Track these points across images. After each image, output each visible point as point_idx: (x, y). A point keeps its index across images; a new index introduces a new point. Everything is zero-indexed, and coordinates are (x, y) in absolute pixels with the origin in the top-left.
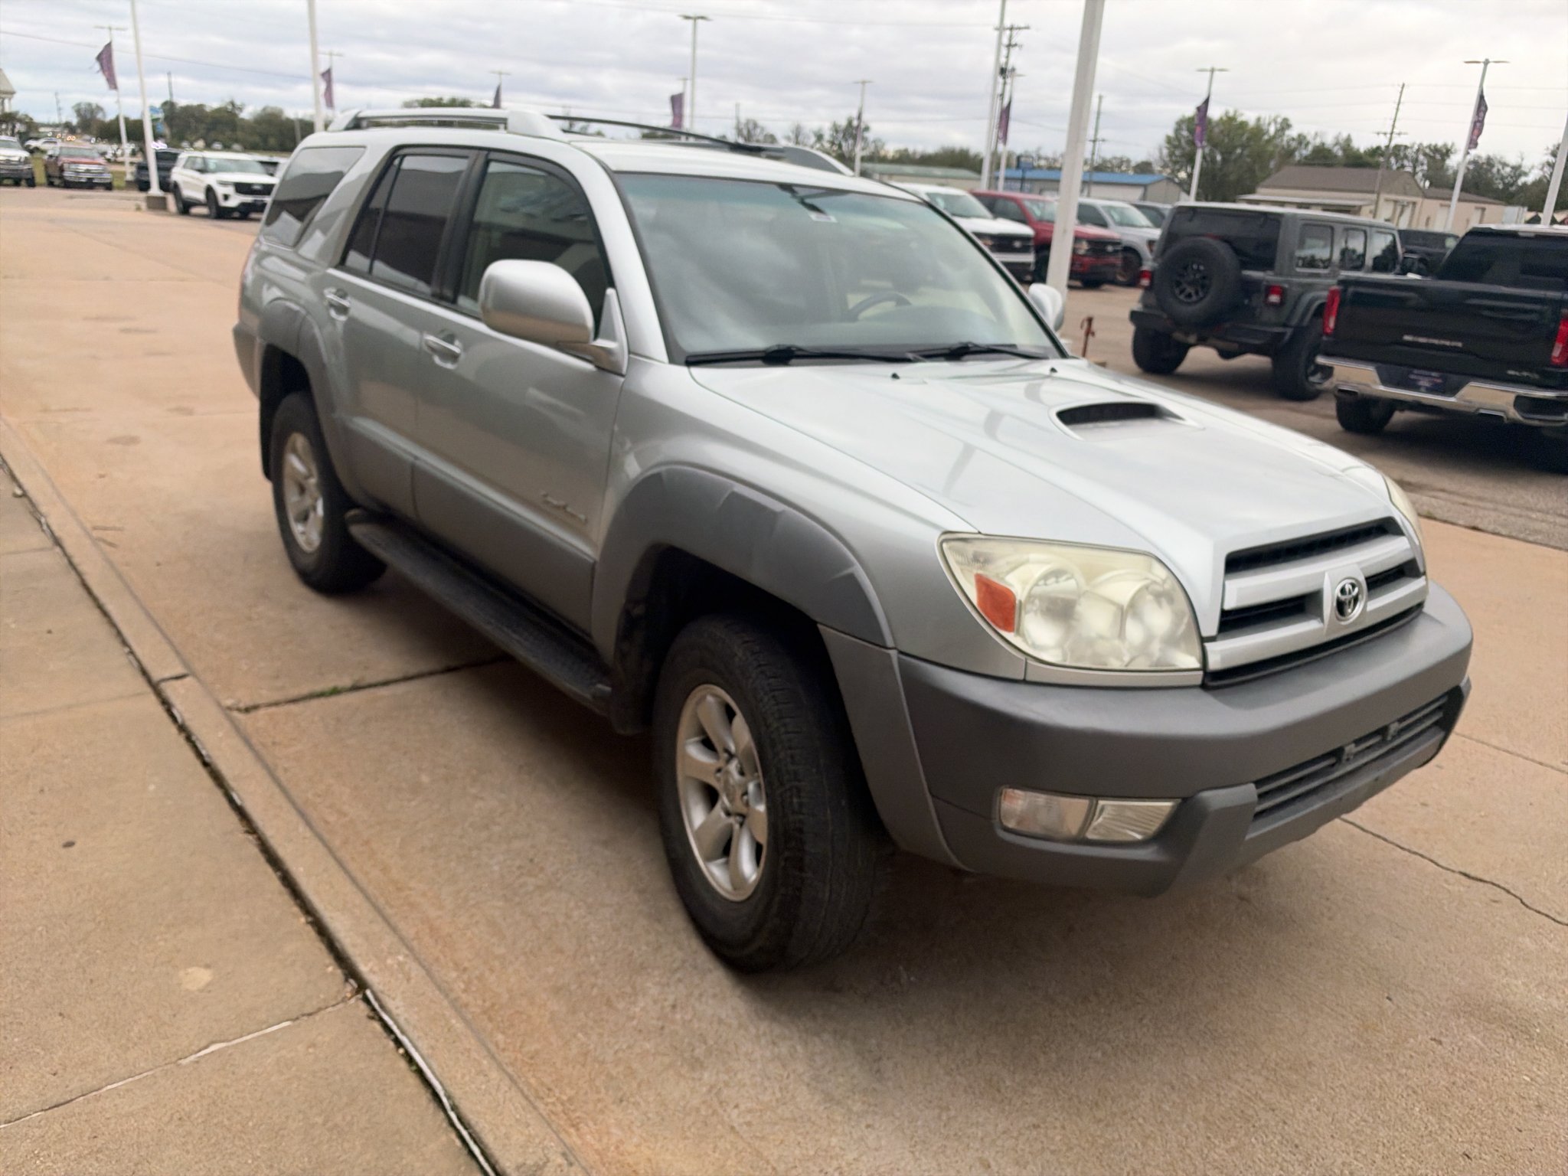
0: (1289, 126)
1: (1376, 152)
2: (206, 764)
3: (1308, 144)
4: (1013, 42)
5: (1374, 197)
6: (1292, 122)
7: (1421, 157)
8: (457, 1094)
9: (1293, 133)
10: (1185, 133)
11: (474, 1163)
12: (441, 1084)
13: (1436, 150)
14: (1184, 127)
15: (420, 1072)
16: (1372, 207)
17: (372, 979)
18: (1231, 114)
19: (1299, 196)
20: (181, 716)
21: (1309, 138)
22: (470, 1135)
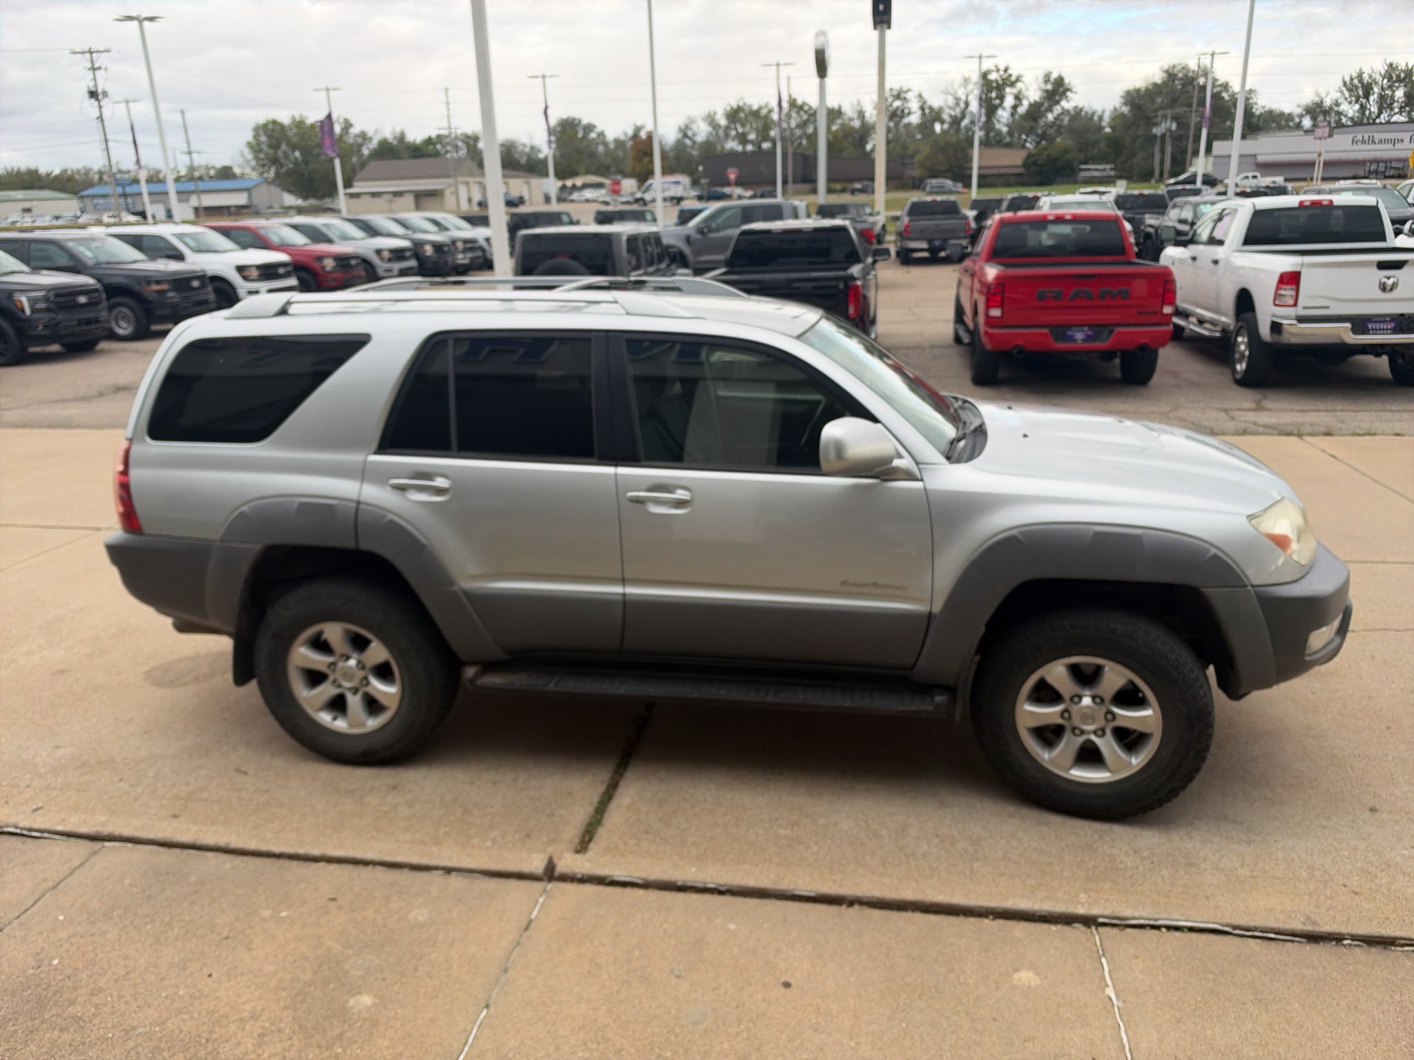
0: (351, 125)
1: (429, 141)
2: (721, 893)
3: (370, 139)
4: (96, 66)
5: (451, 181)
6: (352, 122)
7: (460, 144)
8: (1229, 921)
9: (355, 130)
10: (263, 139)
11: (1278, 942)
12: (1213, 923)
13: (467, 137)
14: (261, 132)
15: (1191, 929)
16: (453, 189)
17: (1094, 911)
18: (298, 118)
19: (391, 186)
20: (638, 878)
21: (370, 134)
22: (1261, 932)
